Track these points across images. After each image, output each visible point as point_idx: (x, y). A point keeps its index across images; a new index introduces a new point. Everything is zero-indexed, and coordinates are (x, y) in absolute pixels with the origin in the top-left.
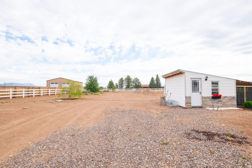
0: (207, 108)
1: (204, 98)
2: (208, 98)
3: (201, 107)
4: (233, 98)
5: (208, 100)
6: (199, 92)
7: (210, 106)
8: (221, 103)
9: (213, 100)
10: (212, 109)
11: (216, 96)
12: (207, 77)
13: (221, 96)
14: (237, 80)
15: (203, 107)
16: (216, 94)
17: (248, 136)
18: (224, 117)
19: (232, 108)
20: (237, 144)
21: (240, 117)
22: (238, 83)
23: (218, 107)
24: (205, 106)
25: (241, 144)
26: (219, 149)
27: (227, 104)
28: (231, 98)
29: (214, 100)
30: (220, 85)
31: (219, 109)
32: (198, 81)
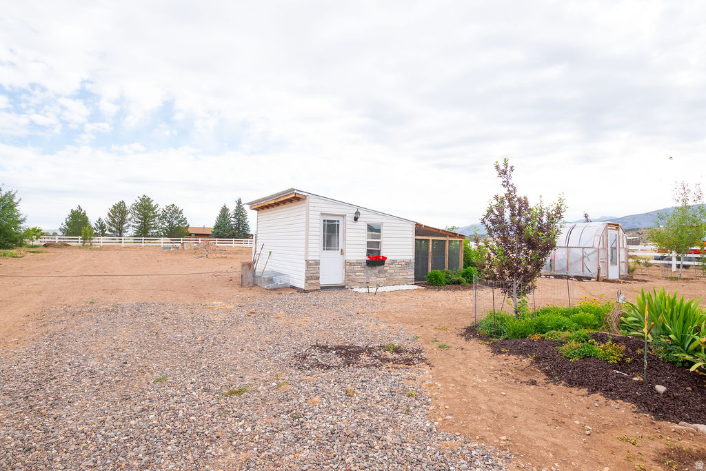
0: (355, 290)
1: (350, 264)
2: (358, 263)
3: (342, 287)
4: (408, 263)
5: (357, 268)
6: (338, 250)
7: (362, 285)
8: (384, 275)
9: (367, 268)
10: (366, 290)
11: (375, 260)
12: (357, 213)
13: (385, 258)
14: (417, 224)
15: (346, 287)
16: (375, 255)
17: (424, 346)
18: (388, 307)
19: (405, 287)
20: (402, 366)
21: (416, 306)
22: (420, 230)
23: (378, 286)
24: (351, 283)
25: (410, 365)
26: (364, 384)
27: (396, 277)
28: (404, 263)
29: (370, 268)
30: (384, 233)
31: (380, 289)
32: (338, 221)
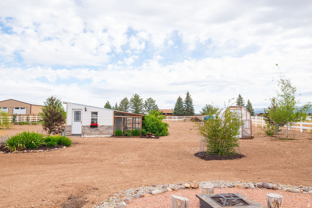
1: (84, 127)
2: (87, 126)
3: (80, 135)
4: (110, 127)
5: (87, 128)
6: (80, 121)
8: (98, 131)
9: (91, 128)
11: (94, 125)
12: (85, 108)
13: (97, 125)
24: (84, 134)
30: (99, 115)
32: (80, 111)
